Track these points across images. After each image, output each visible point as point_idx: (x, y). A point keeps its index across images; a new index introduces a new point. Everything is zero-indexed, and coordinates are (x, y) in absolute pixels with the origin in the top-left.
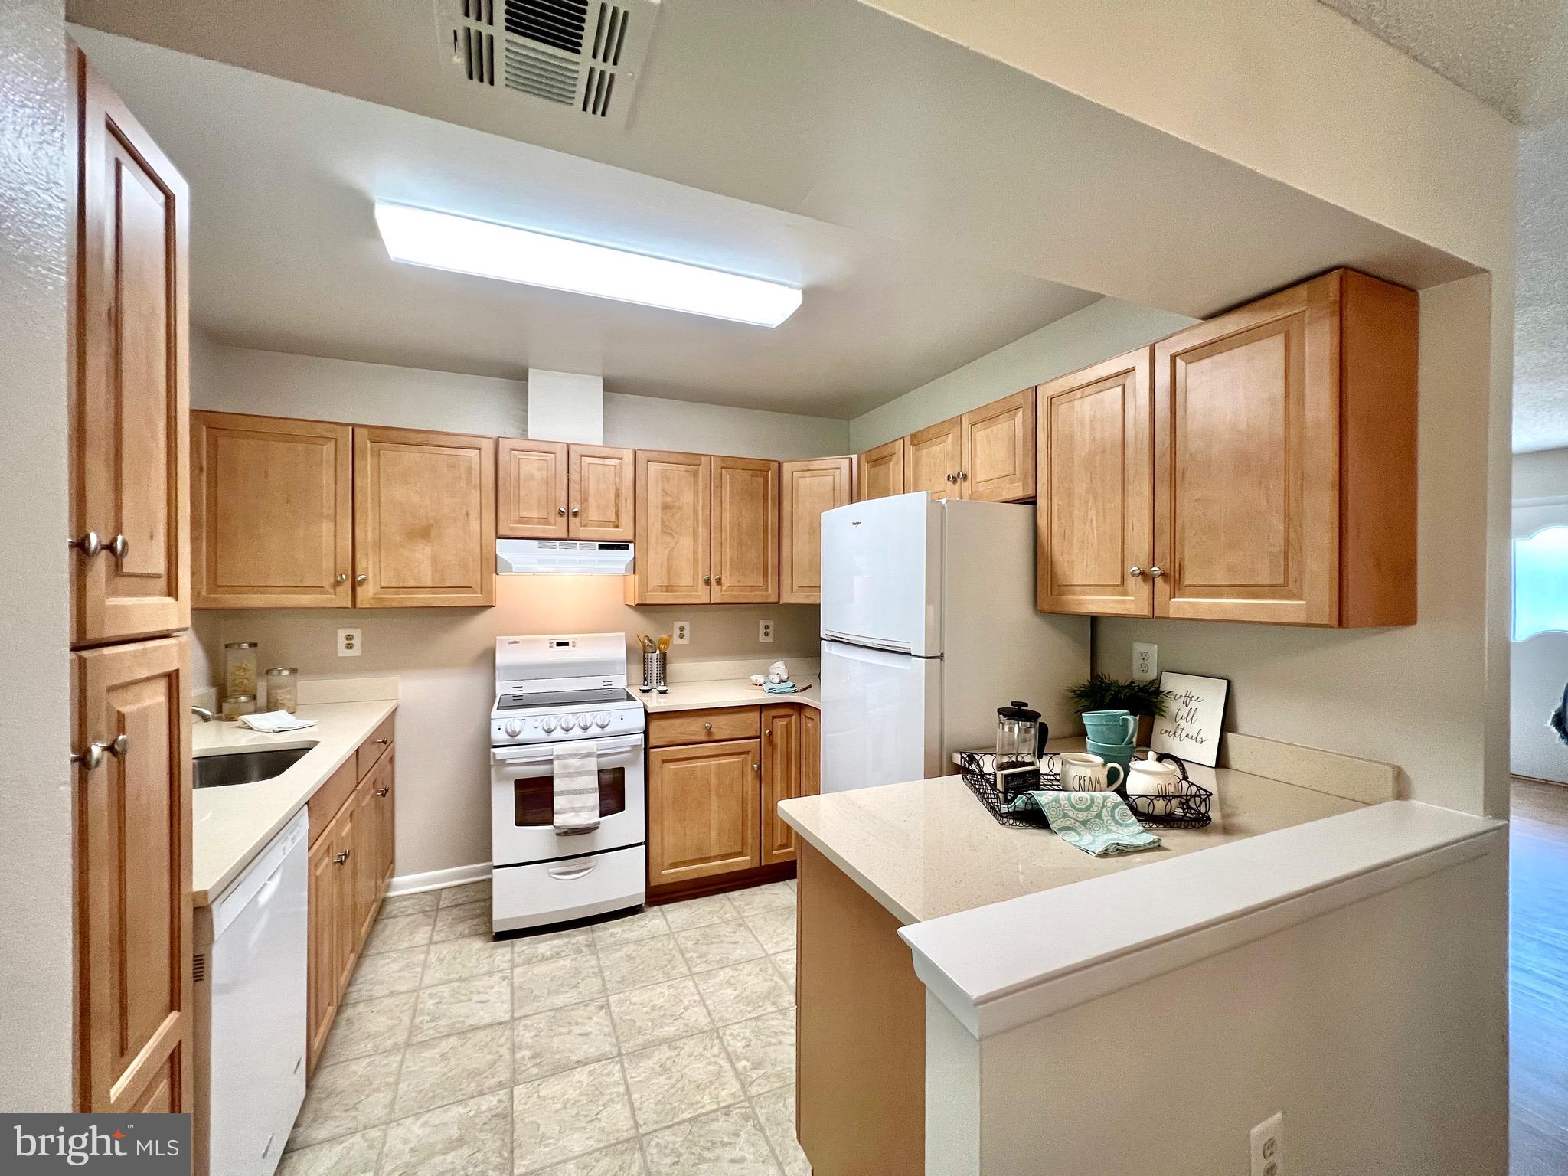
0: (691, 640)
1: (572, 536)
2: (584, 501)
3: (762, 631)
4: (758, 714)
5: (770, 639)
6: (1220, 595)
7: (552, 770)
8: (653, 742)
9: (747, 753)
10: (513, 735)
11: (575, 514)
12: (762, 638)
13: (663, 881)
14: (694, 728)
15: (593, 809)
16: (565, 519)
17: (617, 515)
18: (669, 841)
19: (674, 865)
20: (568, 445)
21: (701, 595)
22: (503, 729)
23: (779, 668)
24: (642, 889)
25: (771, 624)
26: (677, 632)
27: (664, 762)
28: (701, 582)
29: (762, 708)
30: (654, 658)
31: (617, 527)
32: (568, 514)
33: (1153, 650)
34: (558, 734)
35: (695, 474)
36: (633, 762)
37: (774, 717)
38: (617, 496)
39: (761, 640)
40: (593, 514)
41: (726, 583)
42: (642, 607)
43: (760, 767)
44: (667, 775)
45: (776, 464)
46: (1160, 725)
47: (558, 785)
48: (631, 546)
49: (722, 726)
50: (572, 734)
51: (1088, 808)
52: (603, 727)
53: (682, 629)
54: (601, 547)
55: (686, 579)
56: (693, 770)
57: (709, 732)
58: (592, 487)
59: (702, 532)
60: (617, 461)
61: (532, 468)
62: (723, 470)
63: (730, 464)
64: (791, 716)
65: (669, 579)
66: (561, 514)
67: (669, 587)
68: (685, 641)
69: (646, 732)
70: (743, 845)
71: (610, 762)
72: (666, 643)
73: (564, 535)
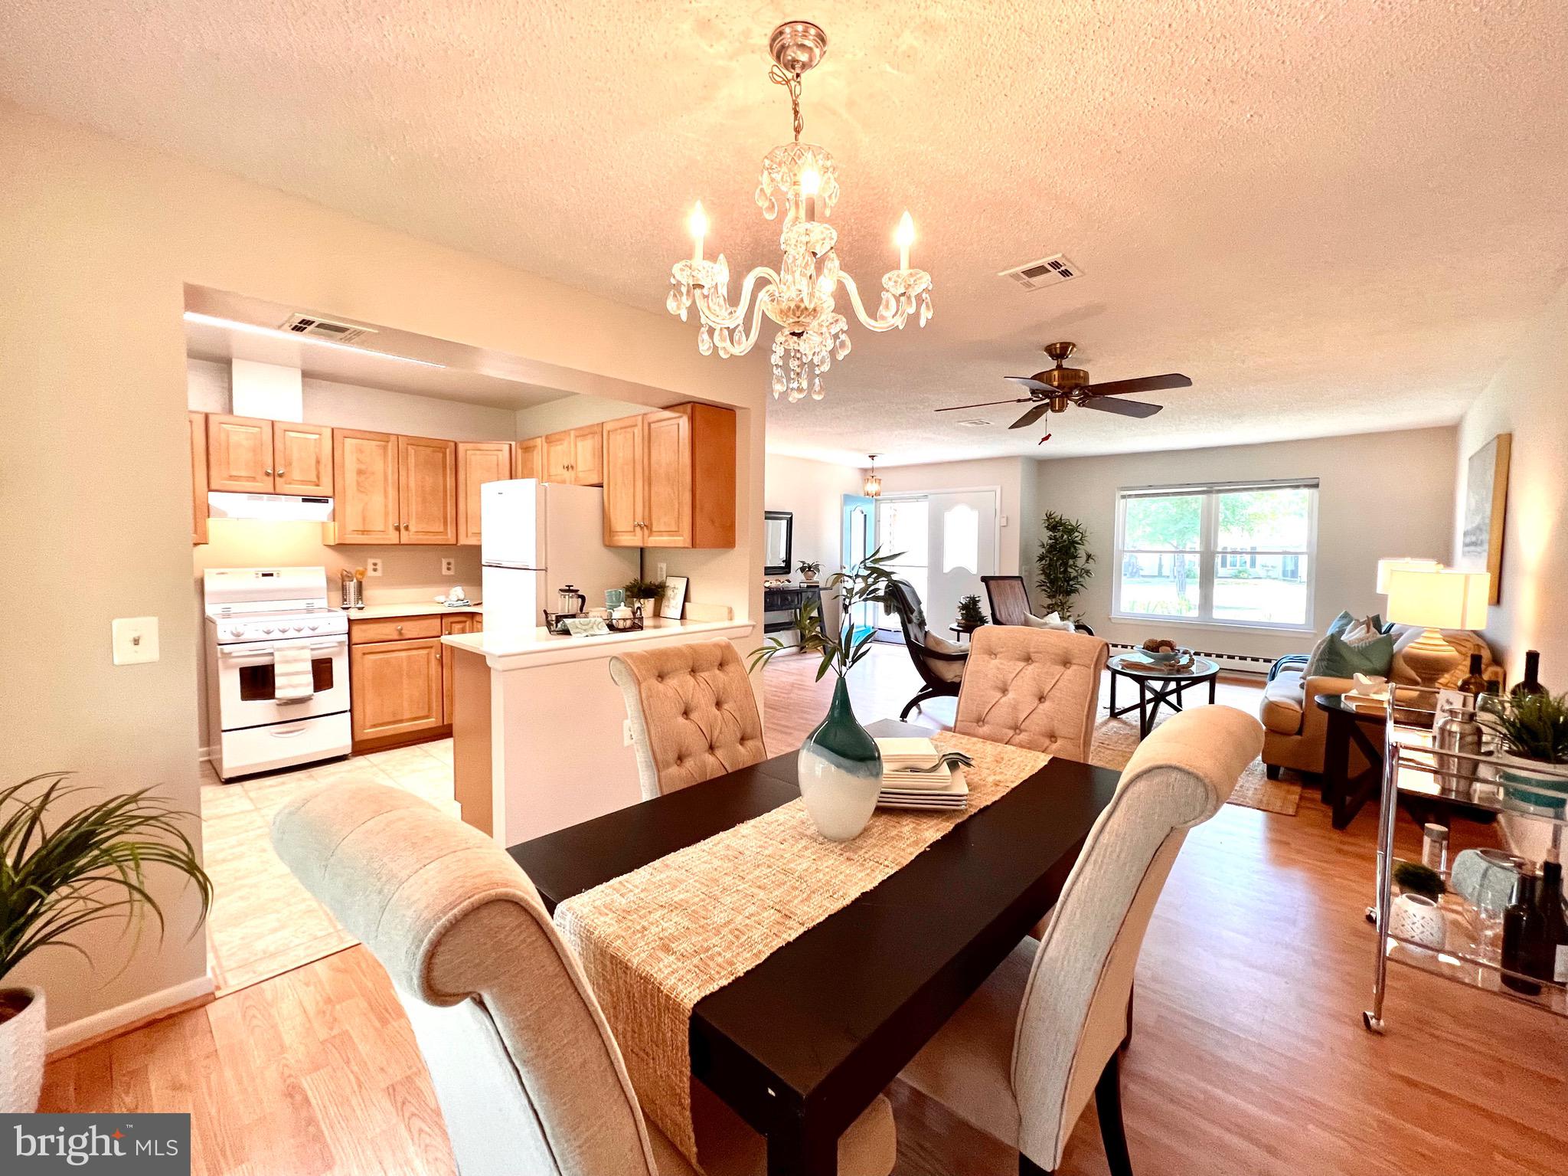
0: (384, 571)
1: (278, 491)
2: (288, 464)
3: (444, 566)
4: (439, 620)
5: (451, 573)
6: (662, 536)
7: (273, 660)
8: (355, 640)
9: (431, 647)
10: (238, 635)
11: (280, 476)
12: (445, 572)
13: (366, 737)
14: (389, 630)
15: (308, 685)
16: (271, 478)
17: (318, 477)
18: (369, 710)
19: (374, 726)
20: (273, 423)
21: (392, 537)
22: (228, 632)
23: (458, 592)
24: (349, 742)
25: (452, 561)
26: (370, 567)
27: (364, 654)
28: (391, 529)
29: (442, 616)
30: (352, 586)
31: (318, 485)
32: (274, 475)
33: (664, 566)
34: (276, 635)
35: (385, 448)
36: (339, 654)
37: (452, 623)
38: (318, 462)
39: (444, 573)
40: (296, 475)
41: (412, 528)
42: (341, 547)
43: (442, 657)
44: (367, 664)
45: (453, 444)
46: (665, 603)
47: (278, 670)
48: (330, 500)
49: (411, 629)
50: (286, 635)
51: (588, 624)
52: (313, 629)
53: (375, 564)
54: (304, 500)
55: (379, 526)
56: (387, 662)
57: (400, 632)
58: (295, 455)
59: (392, 493)
60: (317, 436)
61: (239, 437)
62: (409, 447)
63: (415, 442)
64: (465, 622)
65: (364, 524)
66: (268, 474)
67: (363, 532)
68: (379, 574)
69: (349, 633)
70: (429, 710)
71: (321, 654)
72: (363, 573)
73: (272, 491)
